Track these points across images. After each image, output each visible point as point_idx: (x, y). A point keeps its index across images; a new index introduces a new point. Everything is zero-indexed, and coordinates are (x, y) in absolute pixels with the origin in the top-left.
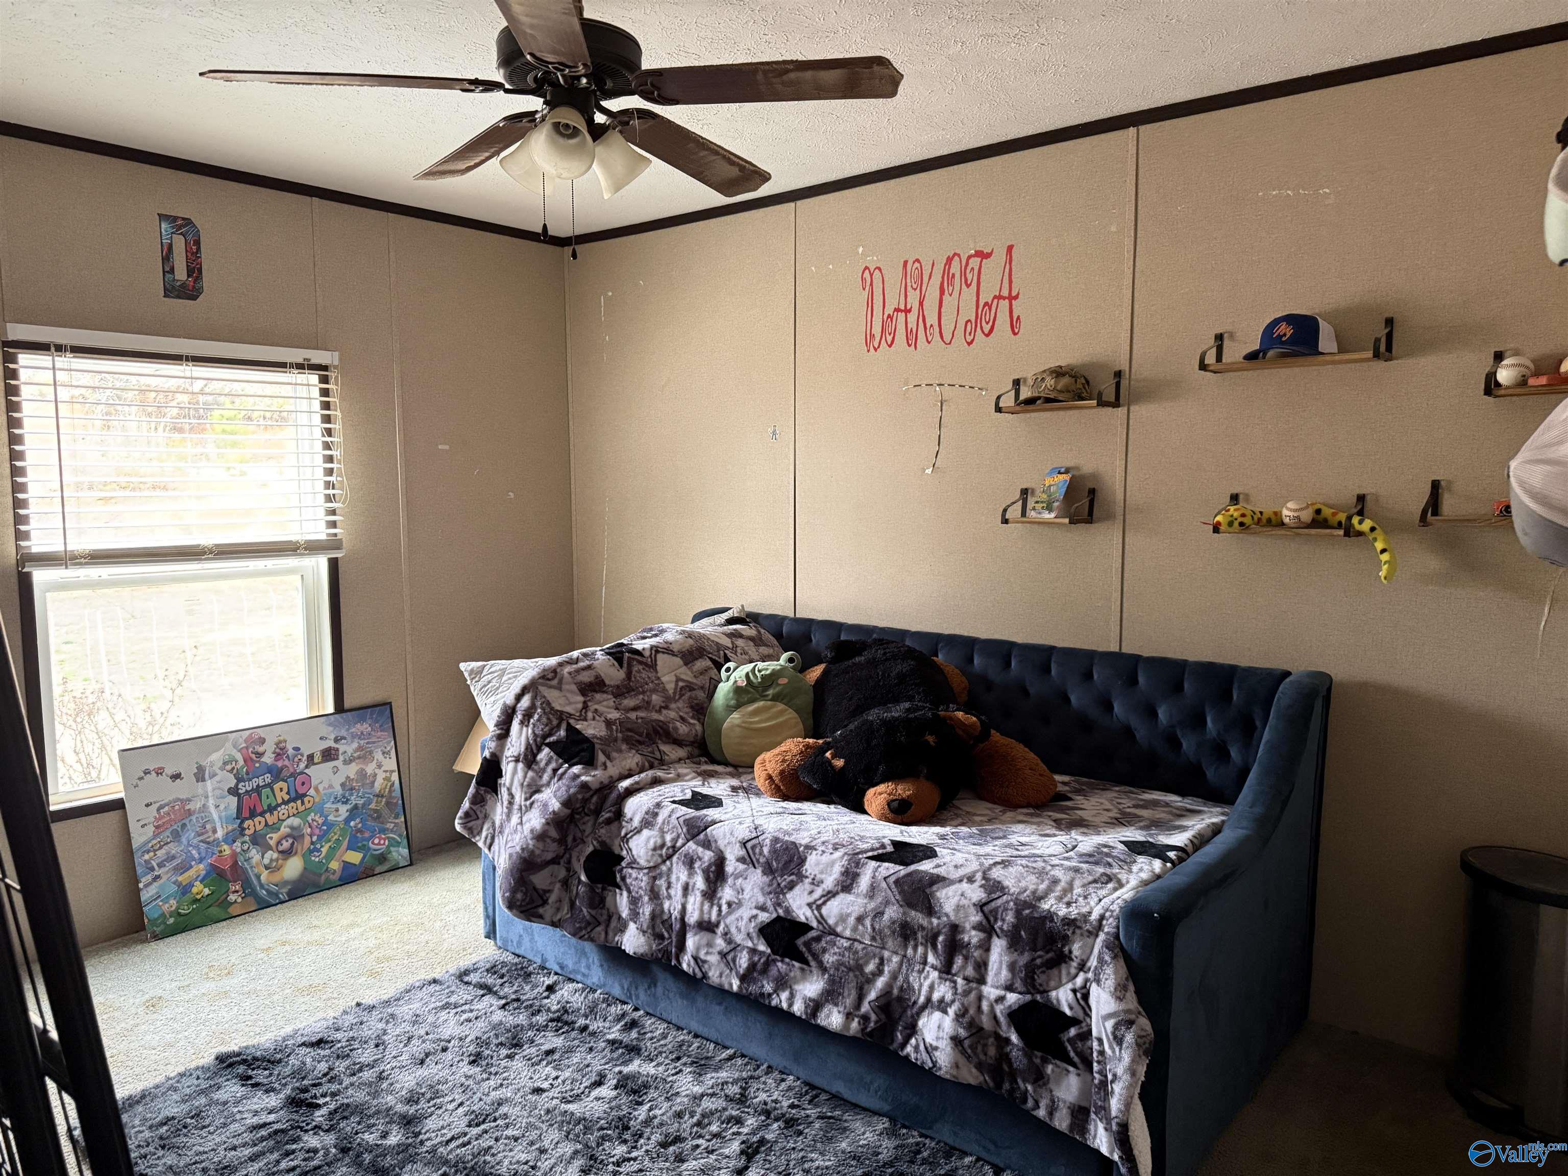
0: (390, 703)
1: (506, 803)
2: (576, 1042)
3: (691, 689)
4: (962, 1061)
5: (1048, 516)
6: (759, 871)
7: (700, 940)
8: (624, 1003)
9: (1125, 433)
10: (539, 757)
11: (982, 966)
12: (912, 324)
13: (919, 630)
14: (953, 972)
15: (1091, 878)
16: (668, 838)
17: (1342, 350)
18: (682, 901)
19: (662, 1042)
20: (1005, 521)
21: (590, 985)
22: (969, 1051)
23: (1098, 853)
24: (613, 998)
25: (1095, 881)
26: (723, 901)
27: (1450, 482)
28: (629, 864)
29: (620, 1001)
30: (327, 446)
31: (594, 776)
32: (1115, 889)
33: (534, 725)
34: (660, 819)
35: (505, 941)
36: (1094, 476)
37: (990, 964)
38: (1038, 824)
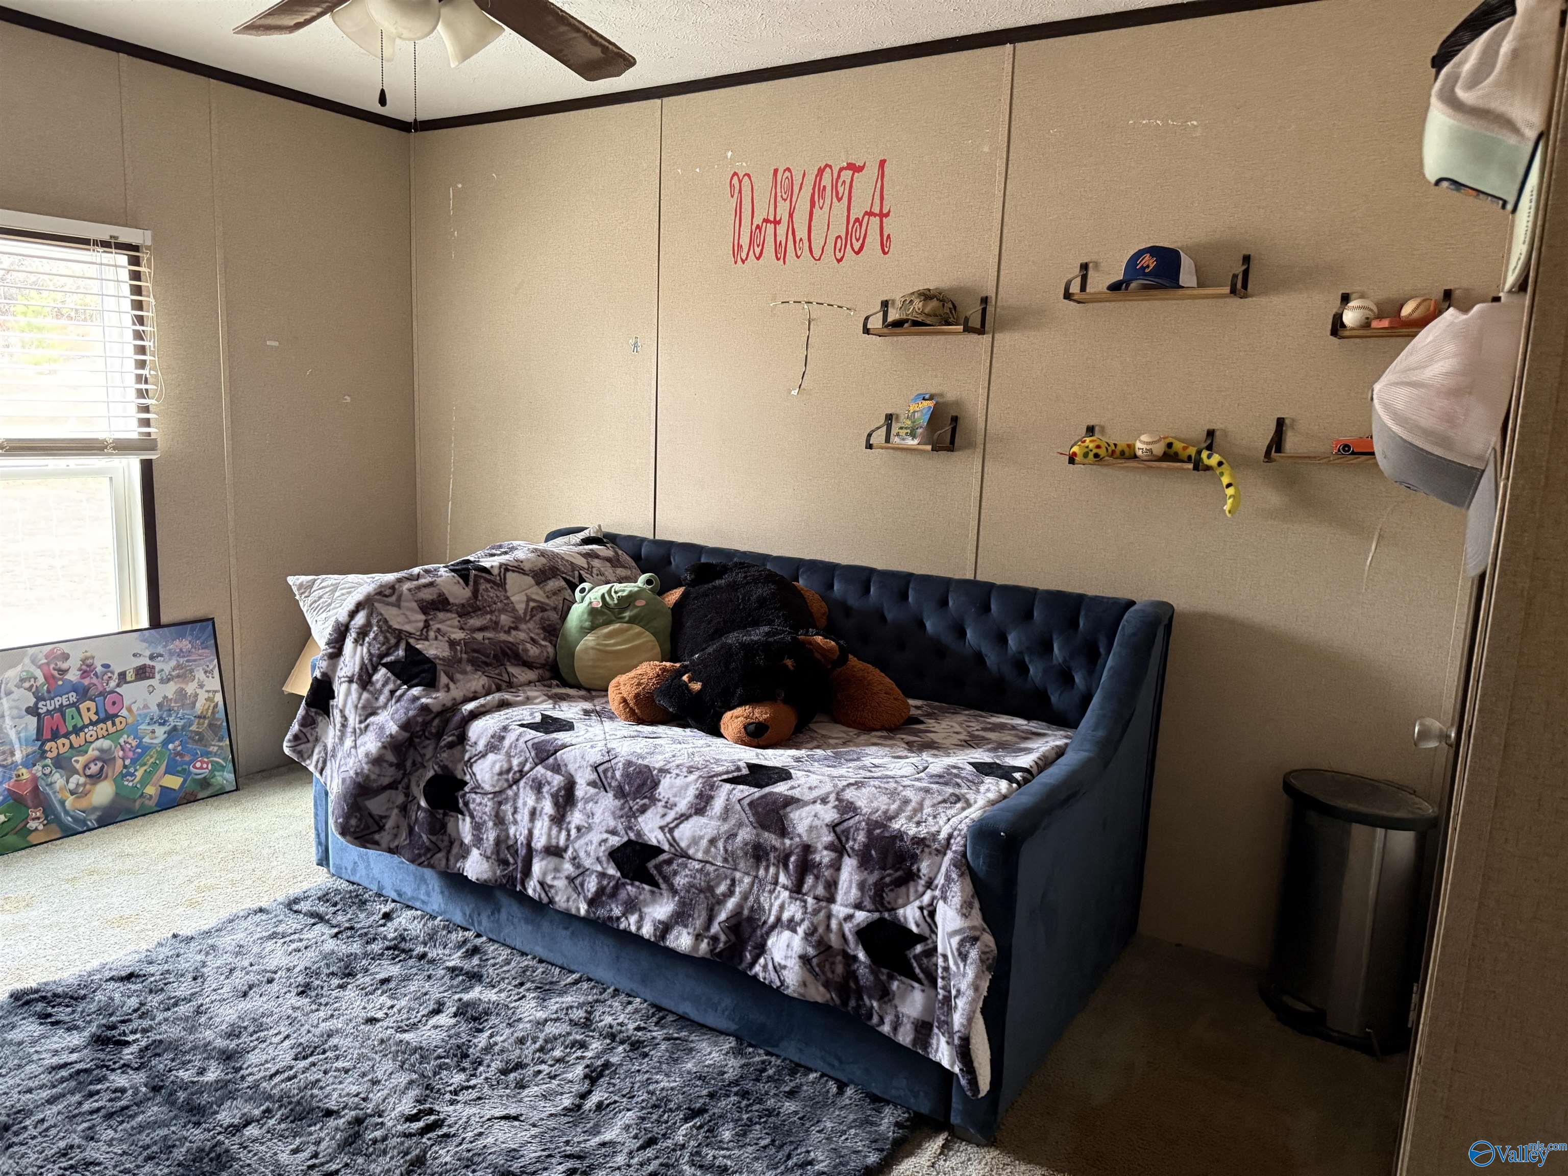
0: (213, 619)
1: (338, 726)
2: (414, 970)
3: (543, 610)
4: (810, 979)
5: (912, 442)
6: (610, 795)
7: (546, 865)
8: (465, 929)
9: (988, 361)
10: (375, 678)
11: (832, 885)
12: (781, 237)
13: (780, 555)
14: (804, 891)
15: (940, 798)
16: (515, 762)
17: (1200, 285)
18: (530, 825)
19: (505, 968)
20: (869, 446)
21: (430, 911)
22: (817, 969)
23: (948, 774)
24: (454, 924)
25: (944, 801)
26: (572, 827)
27: (1293, 420)
28: (472, 789)
29: (462, 928)
30: (138, 335)
31: (435, 698)
32: (964, 809)
33: (370, 644)
34: (507, 743)
35: (338, 868)
36: (957, 404)
37: (841, 882)
38: (891, 746)
